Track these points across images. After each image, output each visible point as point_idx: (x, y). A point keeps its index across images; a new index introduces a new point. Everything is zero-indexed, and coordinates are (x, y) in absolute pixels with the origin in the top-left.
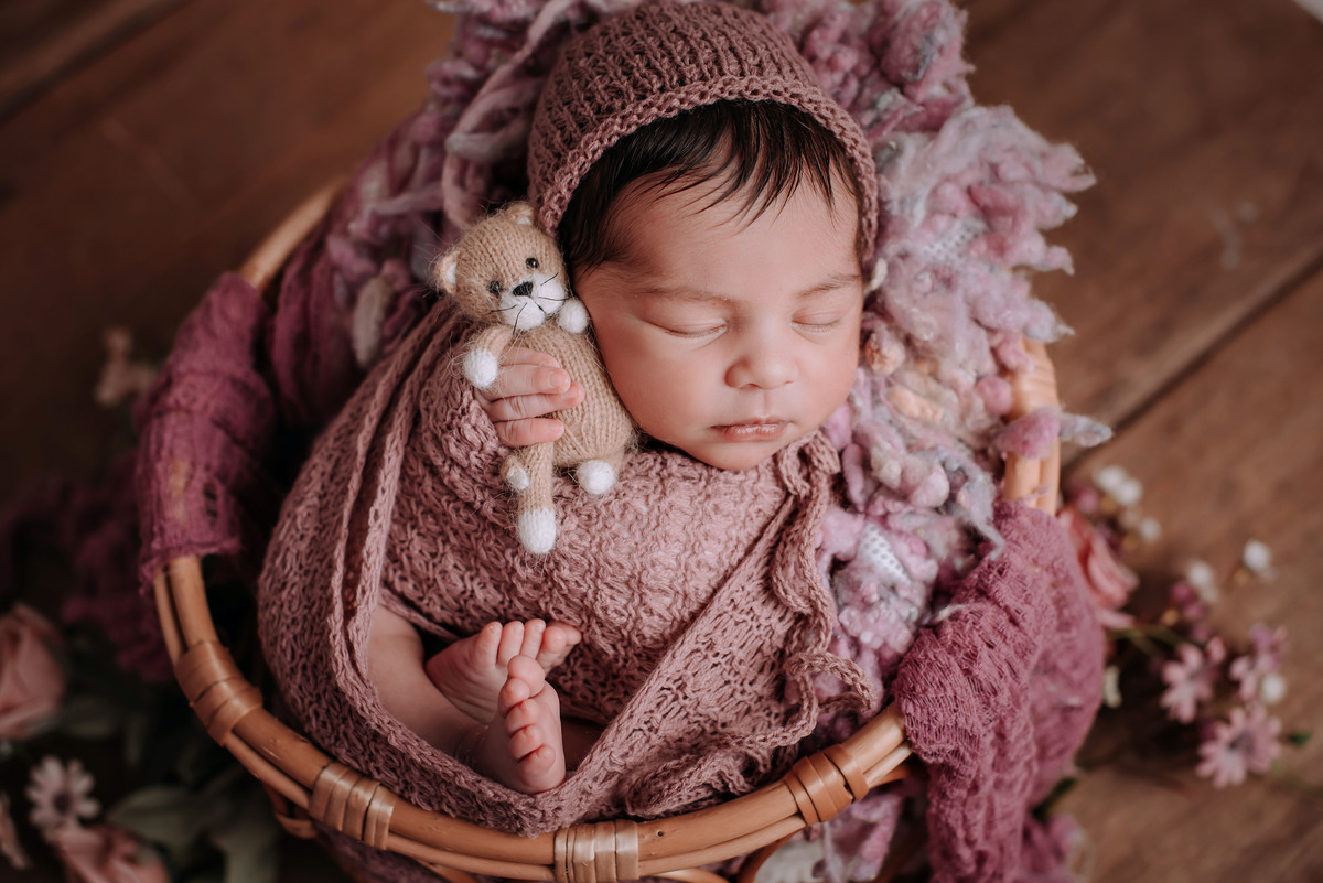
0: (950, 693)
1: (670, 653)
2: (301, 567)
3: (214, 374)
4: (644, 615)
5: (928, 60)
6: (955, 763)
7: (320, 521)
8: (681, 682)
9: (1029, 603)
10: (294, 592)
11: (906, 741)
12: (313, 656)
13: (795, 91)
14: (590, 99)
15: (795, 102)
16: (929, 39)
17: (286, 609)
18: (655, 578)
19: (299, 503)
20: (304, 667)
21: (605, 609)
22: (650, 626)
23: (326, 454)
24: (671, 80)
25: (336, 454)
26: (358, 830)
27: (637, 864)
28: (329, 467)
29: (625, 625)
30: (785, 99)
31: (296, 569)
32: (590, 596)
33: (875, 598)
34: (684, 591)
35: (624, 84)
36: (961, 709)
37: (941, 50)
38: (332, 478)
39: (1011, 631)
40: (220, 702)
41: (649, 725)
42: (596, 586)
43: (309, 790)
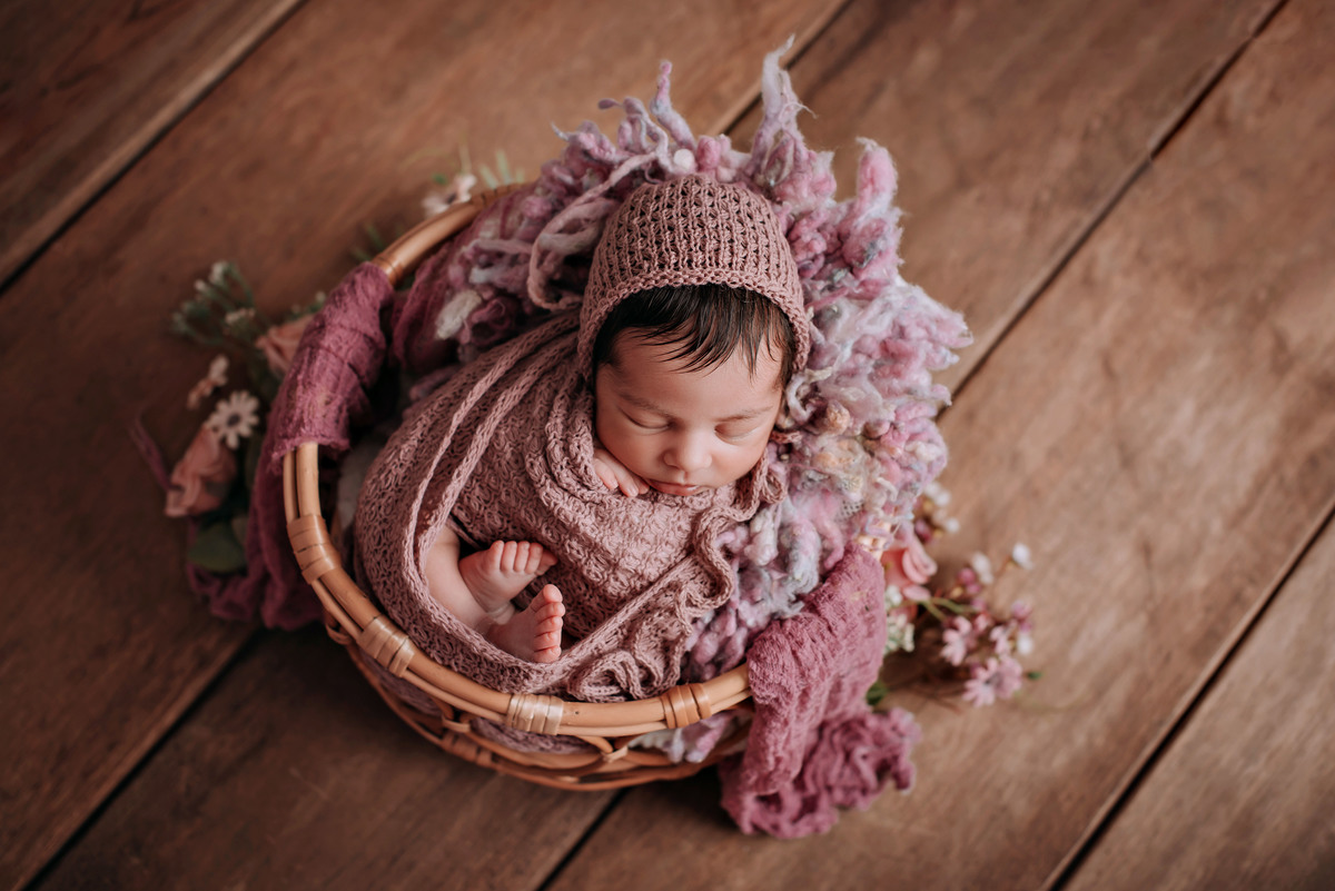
0: (781, 663)
1: (625, 609)
2: (397, 485)
3: (354, 330)
4: (612, 580)
5: (871, 257)
6: (774, 705)
7: (415, 458)
9: (844, 620)
10: (390, 501)
11: (747, 689)
12: (392, 547)
13: (760, 284)
14: (631, 253)
15: (759, 291)
16: (873, 245)
17: (382, 511)
19: (404, 441)
20: (385, 552)
21: (589, 571)
23: (430, 413)
24: (683, 259)
25: (437, 416)
26: (387, 661)
27: (558, 726)
28: (430, 423)
31: (393, 486)
33: (759, 599)
35: (654, 253)
36: (785, 675)
37: (880, 253)
38: (430, 430)
39: (827, 634)
40: (315, 558)
43: (361, 629)
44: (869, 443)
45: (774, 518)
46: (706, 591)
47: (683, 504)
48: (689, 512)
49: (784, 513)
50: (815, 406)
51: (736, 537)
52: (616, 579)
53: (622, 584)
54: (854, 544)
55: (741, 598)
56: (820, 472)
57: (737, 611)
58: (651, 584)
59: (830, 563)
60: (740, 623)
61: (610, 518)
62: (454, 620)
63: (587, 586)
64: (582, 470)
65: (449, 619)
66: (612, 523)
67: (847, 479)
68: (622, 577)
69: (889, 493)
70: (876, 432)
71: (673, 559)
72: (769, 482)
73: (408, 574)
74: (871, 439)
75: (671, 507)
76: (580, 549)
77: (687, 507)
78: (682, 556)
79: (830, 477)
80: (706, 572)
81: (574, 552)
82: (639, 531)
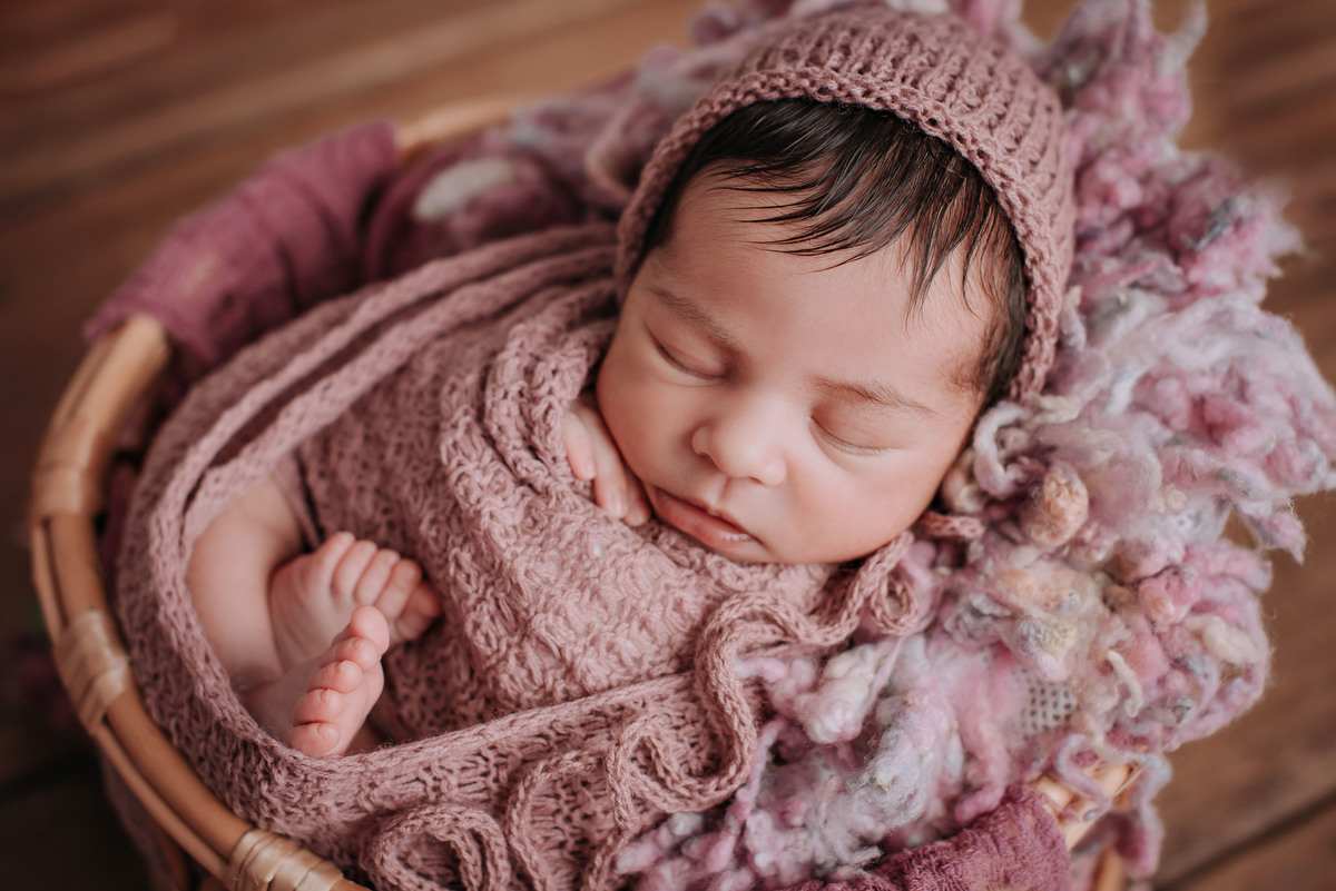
4: (512, 660)
5: (1217, 229)
8: (504, 760)
15: (979, 163)
16: (1230, 205)
18: (548, 629)
22: (512, 678)
26: (79, 692)
29: (488, 658)
30: (969, 152)
32: (471, 602)
33: (797, 820)
34: (572, 664)
41: (437, 784)
42: (484, 593)
43: (65, 622)
44: (1116, 590)
45: (878, 668)
46: (695, 765)
47: (703, 566)
48: (711, 587)
49: (900, 663)
50: (1025, 472)
51: (790, 675)
52: (521, 660)
53: (530, 674)
54: (1027, 790)
55: (759, 806)
56: (997, 601)
57: (743, 828)
58: (586, 694)
59: (968, 810)
60: (743, 857)
61: (548, 527)
62: (197, 631)
63: (472, 672)
64: (538, 410)
65: (189, 626)
66: (548, 536)
67: (1046, 622)
68: (533, 659)
69: (1126, 693)
70: (1135, 565)
71: (646, 667)
72: (892, 593)
73: (158, 522)
74: (1121, 584)
75: (678, 564)
76: (473, 574)
77: (708, 574)
78: (664, 668)
79: (1015, 616)
80: (706, 725)
81: (461, 578)
82: (593, 573)
